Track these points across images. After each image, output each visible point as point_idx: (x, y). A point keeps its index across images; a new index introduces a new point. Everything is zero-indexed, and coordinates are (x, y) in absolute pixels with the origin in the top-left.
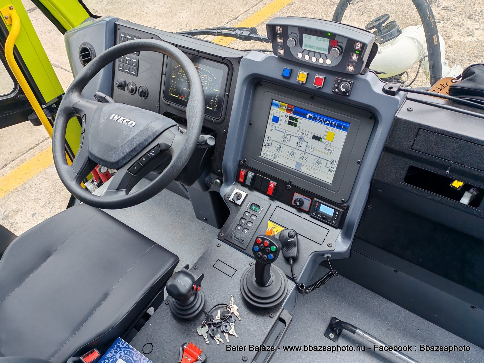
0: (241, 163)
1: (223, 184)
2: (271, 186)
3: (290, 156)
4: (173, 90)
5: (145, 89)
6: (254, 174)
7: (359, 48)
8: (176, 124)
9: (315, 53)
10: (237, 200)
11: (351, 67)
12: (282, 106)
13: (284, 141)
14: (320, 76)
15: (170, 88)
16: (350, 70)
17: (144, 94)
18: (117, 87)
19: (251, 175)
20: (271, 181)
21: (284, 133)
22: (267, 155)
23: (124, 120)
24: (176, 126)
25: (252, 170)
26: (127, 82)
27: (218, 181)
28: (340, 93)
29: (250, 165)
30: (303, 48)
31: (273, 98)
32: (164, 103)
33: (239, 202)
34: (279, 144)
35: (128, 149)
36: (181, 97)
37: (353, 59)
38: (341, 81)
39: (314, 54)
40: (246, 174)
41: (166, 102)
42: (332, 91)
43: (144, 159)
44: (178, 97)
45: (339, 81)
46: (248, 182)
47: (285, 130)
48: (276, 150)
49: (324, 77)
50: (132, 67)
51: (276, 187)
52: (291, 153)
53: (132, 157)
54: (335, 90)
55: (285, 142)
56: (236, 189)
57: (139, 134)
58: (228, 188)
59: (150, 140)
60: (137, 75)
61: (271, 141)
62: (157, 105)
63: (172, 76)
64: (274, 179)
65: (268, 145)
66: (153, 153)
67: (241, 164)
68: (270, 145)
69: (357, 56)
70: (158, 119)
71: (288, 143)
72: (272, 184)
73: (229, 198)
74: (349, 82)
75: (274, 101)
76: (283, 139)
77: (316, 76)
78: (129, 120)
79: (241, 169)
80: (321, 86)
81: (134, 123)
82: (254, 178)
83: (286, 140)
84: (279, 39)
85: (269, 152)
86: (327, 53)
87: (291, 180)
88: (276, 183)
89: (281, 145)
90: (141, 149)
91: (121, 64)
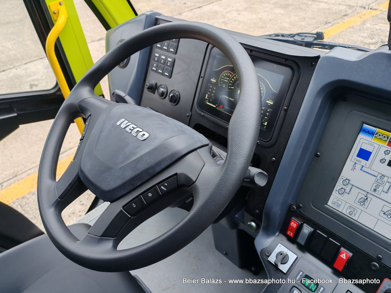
0: (293, 208)
1: (260, 232)
2: (341, 256)
3: (385, 216)
4: (210, 97)
5: (177, 94)
6: (312, 229)
8: (208, 143)
10: (282, 264)
12: (380, 135)
13: (375, 190)
15: (207, 95)
17: (175, 100)
18: (147, 90)
19: (307, 230)
20: (342, 249)
21: (378, 178)
22: (339, 206)
23: (134, 128)
24: (207, 147)
25: (311, 223)
26: (158, 84)
27: (253, 224)
29: (308, 214)
31: (364, 121)
32: (197, 112)
33: (284, 268)
34: (365, 194)
35: (129, 174)
36: (219, 106)
40: (300, 228)
41: (200, 112)
43: (150, 195)
44: (215, 106)
46: (302, 240)
47: (379, 173)
48: (357, 202)
50: (166, 67)
51: (350, 261)
52: (387, 213)
53: (133, 187)
55: (377, 192)
56: (280, 244)
57: (150, 153)
58: (268, 240)
59: (164, 166)
60: (170, 77)
61: (350, 186)
62: (188, 114)
63: (212, 80)
64: (349, 247)
65: (342, 192)
66: (165, 186)
67: (292, 210)
68: (347, 191)
70: (183, 132)
71: (383, 196)
72: (344, 255)
73: (269, 256)
75: (365, 126)
76: (374, 187)
78: (141, 130)
79: (293, 218)
81: (147, 135)
82: (312, 236)
83: (380, 189)
85: (344, 203)
87: (380, 256)
88: (351, 254)
89: (369, 195)
90: (149, 177)
91: (155, 63)
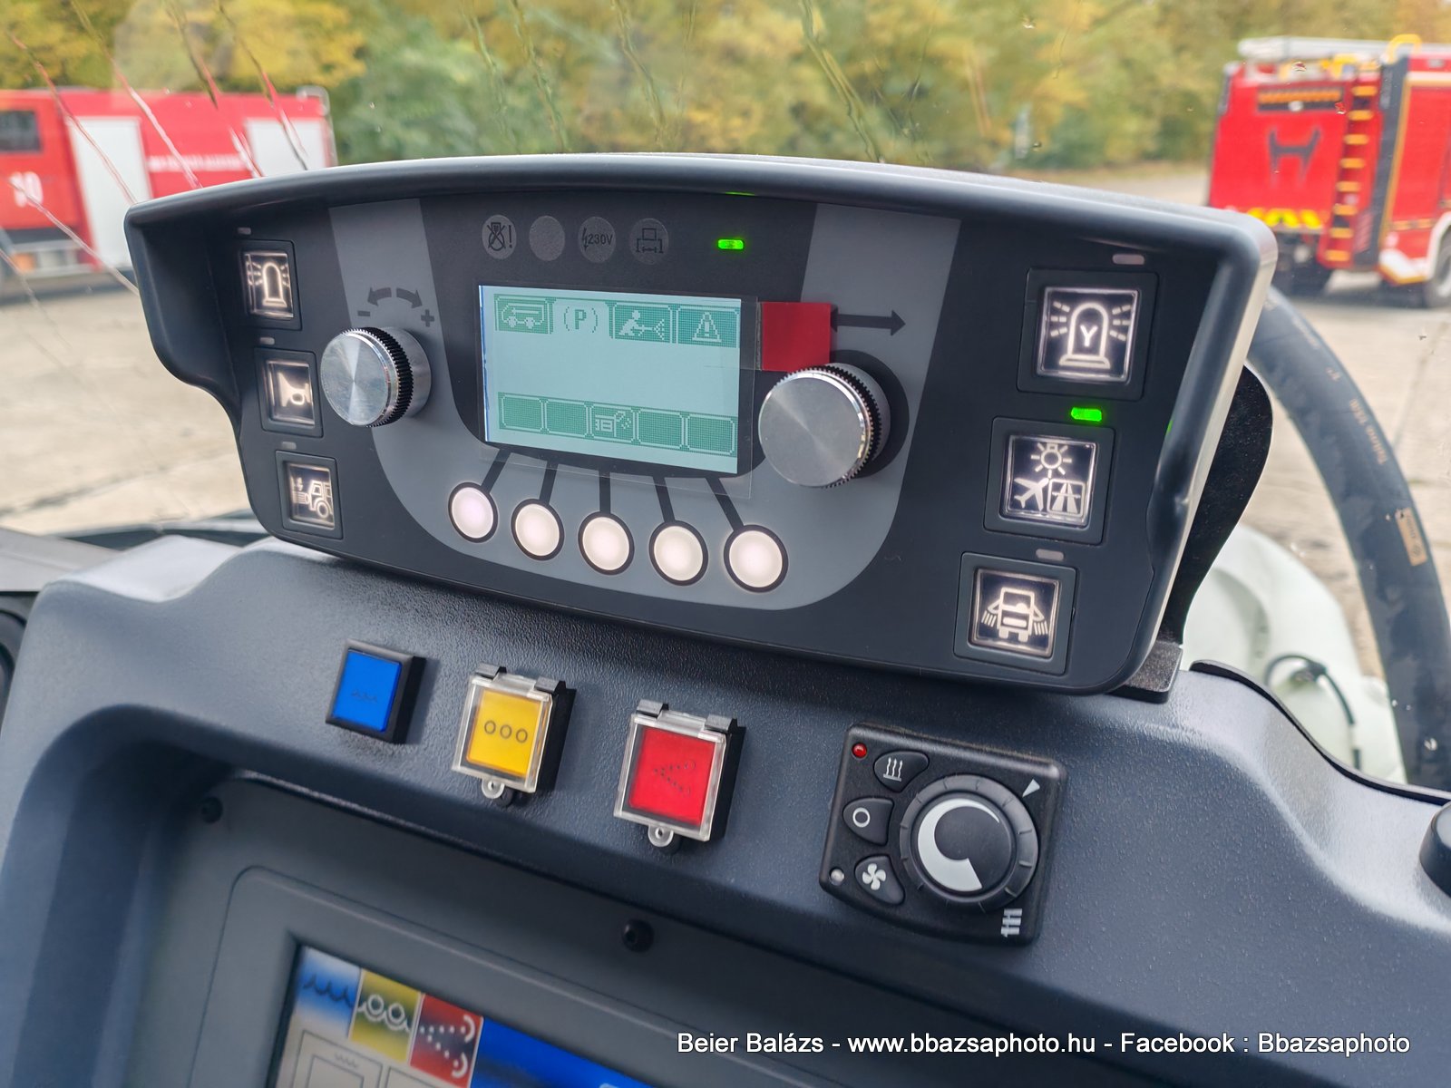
7: (1102, 360)
9: (614, 477)
11: (1020, 608)
12: (375, 1005)
14: (685, 718)
16: (1013, 638)
28: (910, 913)
30: (494, 433)
31: (303, 929)
37: (1031, 505)
38: (921, 771)
39: (605, 485)
42: (827, 887)
45: (892, 770)
49: (724, 723)
54: (853, 877)
69: (1079, 469)
74: (1014, 783)
77: (639, 720)
80: (695, 825)
84: (282, 378)
86: (728, 464)
